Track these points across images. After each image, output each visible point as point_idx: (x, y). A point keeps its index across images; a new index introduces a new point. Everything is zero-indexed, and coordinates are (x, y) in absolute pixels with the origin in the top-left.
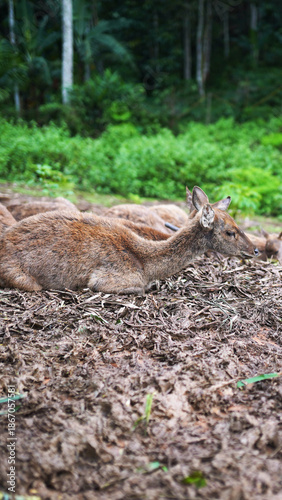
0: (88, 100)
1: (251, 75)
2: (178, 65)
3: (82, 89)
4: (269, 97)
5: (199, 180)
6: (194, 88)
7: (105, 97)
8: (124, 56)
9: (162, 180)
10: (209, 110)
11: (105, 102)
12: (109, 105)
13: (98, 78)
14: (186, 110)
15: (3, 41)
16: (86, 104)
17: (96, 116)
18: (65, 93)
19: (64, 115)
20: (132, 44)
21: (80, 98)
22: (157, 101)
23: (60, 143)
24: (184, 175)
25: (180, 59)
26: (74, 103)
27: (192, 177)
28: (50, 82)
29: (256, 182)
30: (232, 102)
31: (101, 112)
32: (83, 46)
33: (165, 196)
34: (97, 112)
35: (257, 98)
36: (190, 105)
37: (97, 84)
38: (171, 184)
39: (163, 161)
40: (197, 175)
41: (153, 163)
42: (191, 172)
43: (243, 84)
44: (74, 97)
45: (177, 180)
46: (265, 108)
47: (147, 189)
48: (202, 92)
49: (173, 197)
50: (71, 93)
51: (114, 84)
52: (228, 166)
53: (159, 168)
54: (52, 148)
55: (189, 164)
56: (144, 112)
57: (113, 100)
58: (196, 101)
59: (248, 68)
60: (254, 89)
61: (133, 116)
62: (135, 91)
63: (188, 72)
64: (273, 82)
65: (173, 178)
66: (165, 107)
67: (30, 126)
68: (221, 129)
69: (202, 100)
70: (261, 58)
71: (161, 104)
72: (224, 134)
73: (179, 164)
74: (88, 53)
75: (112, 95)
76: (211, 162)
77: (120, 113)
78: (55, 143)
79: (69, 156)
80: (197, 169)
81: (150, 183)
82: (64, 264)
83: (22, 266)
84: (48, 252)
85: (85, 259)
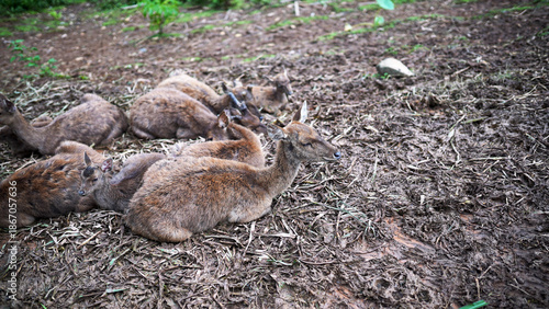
82: (208, 212)
83: (175, 223)
84: (192, 206)
85: (223, 203)
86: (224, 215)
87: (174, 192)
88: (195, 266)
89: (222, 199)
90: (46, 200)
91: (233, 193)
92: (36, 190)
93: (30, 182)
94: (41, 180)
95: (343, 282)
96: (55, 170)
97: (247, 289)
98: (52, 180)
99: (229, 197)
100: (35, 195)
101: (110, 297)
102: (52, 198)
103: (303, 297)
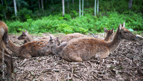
0: (21, 14)
1: (53, 6)
2: (38, 5)
3: (19, 12)
4: (57, 10)
5: (51, 28)
6: (42, 10)
7: (25, 13)
8: (27, 5)
9: (43, 29)
10: (46, 14)
11: (25, 14)
12: (25, 15)
13: (22, 10)
14: (41, 14)
15: (1, 4)
16: (21, 15)
17: (23, 18)
18: (16, 14)
19: (16, 18)
20: (28, 2)
21: (19, 14)
22: (35, 13)
23: (20, 24)
24: (47, 27)
25: (38, 4)
26: (18, 15)
27: (49, 27)
28: (12, 12)
29: (64, 26)
30: (50, 12)
31: (24, 17)
32: (18, 4)
33: (45, 32)
34: (23, 17)
35: (55, 10)
36: (42, 13)
37: (22, 11)
38: (45, 29)
39: (43, 25)
40: (50, 27)
41: (41, 25)
42: (49, 26)
43: (52, 8)
44: (18, 14)
45: (46, 28)
46: (57, 12)
47: (41, 31)
48: (43, 10)
49: (46, 32)
50: (17, 13)
51: (26, 11)
52: (56, 24)
53: (42, 26)
54: (19, 25)
55: (48, 25)
56: (33, 16)
57: (26, 14)
58: (43, 12)
59: (52, 5)
60: (54, 8)
61: (31, 17)
62: (30, 11)
63: (40, 7)
64: (57, 7)
65: (45, 28)
66: (37, 14)
67: (12, 21)
68: (50, 17)
69: (44, 12)
70: (53, 2)
71: (36, 14)
72: (51, 18)
73: (46, 25)
74: (19, 5)
75: (26, 13)
76: (53, 24)
77: (28, 16)
78: (19, 24)
79: (23, 26)
80: (50, 26)
81: (41, 30)
82: (89, 53)
83: (78, 55)
84: (84, 50)
85: (94, 50)
86: (94, 55)
87: (79, 44)
88: (84, 67)
89: (94, 49)
90: (37, 50)
91: (98, 47)
92: (34, 46)
93: (33, 44)
94: (36, 44)
95: (141, 74)
96: (41, 42)
97: (104, 74)
98: (39, 44)
99: (97, 48)
100: (34, 48)
101: (54, 72)
102: (38, 49)
103: (127, 76)
